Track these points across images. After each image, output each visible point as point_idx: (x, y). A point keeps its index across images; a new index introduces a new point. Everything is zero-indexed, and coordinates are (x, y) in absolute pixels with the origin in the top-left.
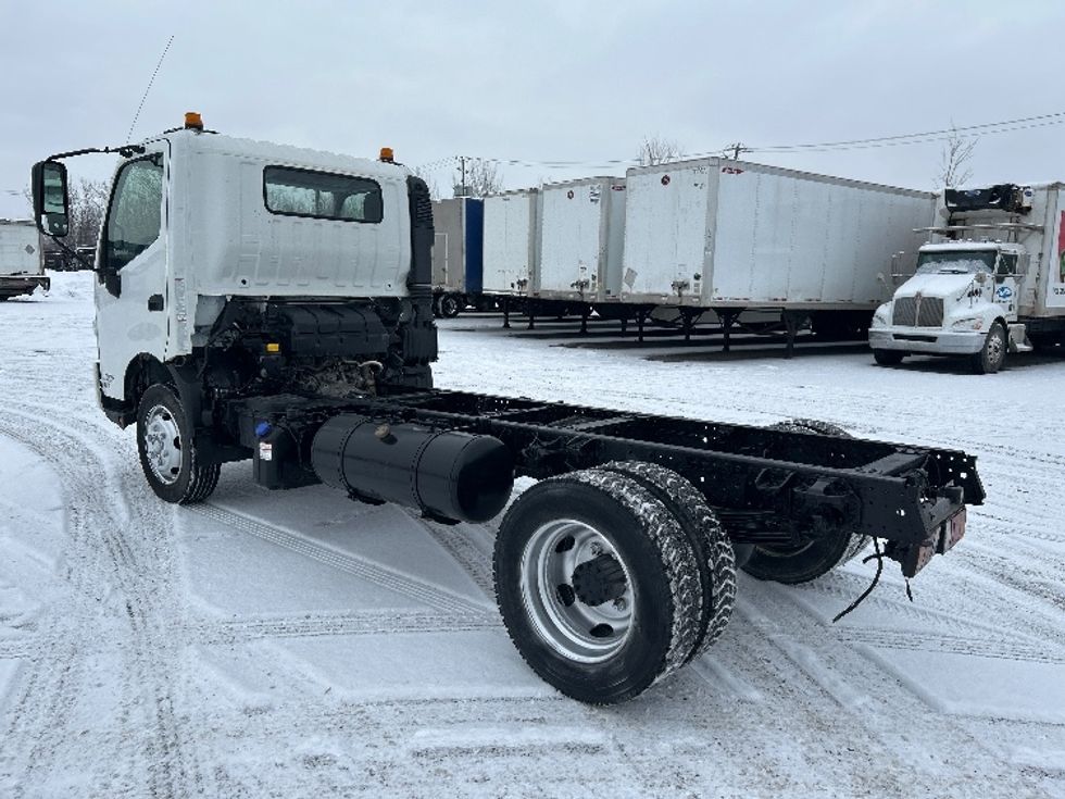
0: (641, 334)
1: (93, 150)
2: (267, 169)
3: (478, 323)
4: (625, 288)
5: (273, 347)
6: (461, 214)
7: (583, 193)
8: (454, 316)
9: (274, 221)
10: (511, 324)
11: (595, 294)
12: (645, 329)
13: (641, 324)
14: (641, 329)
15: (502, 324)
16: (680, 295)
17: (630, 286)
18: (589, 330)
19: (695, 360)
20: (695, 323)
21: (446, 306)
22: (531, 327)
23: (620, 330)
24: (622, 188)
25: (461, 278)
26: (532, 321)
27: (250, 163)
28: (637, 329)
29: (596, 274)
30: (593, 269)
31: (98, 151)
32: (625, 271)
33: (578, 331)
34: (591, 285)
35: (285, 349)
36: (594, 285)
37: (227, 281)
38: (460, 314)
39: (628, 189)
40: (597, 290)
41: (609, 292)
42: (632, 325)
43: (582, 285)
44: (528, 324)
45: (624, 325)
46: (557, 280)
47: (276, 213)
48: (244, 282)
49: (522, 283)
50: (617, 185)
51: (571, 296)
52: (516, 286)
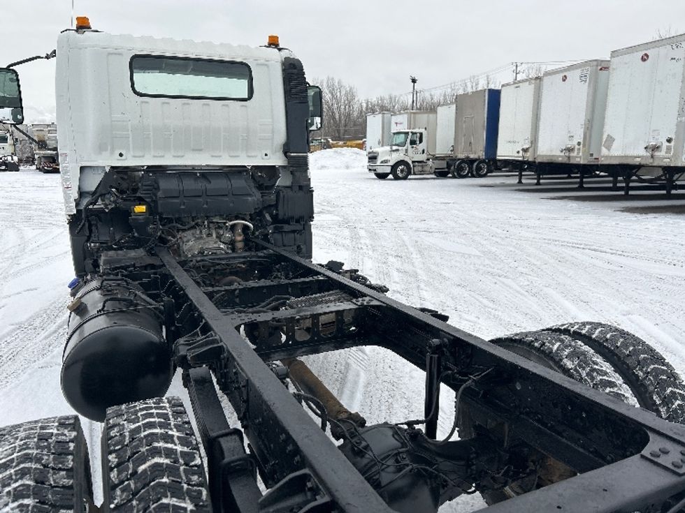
0: (628, 188)
1: (39, 57)
2: (135, 57)
3: (498, 181)
4: (604, 151)
5: (141, 209)
6: (484, 102)
7: (574, 76)
8: (485, 176)
9: (142, 102)
10: (523, 181)
11: (580, 157)
12: (631, 184)
13: (628, 180)
14: (627, 185)
15: (518, 181)
16: (652, 157)
17: (609, 150)
18: (585, 186)
19: (661, 212)
20: (677, 180)
21: (479, 169)
22: (538, 184)
23: (611, 185)
24: (606, 68)
25: (482, 149)
26: (539, 179)
27: (120, 54)
28: (624, 185)
29: (581, 141)
30: (579, 137)
31: (42, 58)
32: (605, 137)
33: (577, 186)
34: (576, 150)
35: (152, 210)
36: (579, 149)
37: (106, 154)
38: (489, 174)
39: (611, 68)
40: (581, 154)
41: (592, 155)
42: (621, 182)
43: (570, 150)
44: (536, 181)
45: (615, 182)
46: (550, 148)
47: (142, 95)
48: (121, 155)
49: (525, 150)
50: (603, 67)
51: (560, 159)
52: (521, 152)
